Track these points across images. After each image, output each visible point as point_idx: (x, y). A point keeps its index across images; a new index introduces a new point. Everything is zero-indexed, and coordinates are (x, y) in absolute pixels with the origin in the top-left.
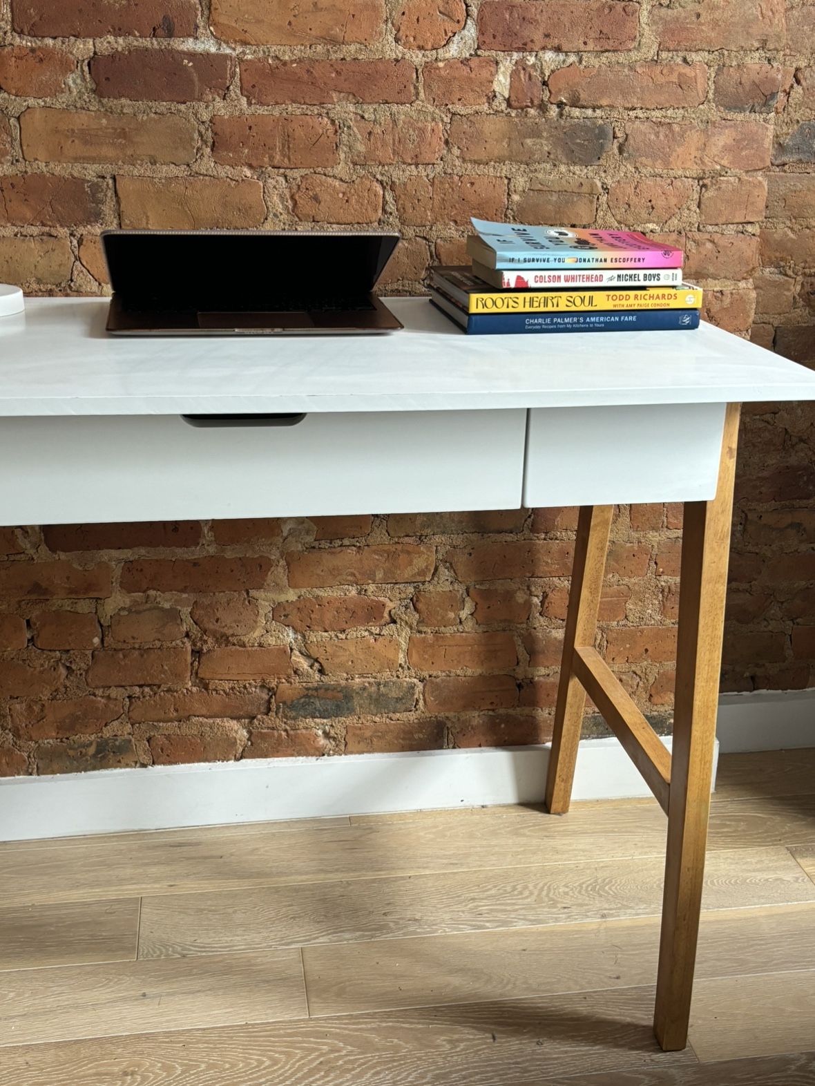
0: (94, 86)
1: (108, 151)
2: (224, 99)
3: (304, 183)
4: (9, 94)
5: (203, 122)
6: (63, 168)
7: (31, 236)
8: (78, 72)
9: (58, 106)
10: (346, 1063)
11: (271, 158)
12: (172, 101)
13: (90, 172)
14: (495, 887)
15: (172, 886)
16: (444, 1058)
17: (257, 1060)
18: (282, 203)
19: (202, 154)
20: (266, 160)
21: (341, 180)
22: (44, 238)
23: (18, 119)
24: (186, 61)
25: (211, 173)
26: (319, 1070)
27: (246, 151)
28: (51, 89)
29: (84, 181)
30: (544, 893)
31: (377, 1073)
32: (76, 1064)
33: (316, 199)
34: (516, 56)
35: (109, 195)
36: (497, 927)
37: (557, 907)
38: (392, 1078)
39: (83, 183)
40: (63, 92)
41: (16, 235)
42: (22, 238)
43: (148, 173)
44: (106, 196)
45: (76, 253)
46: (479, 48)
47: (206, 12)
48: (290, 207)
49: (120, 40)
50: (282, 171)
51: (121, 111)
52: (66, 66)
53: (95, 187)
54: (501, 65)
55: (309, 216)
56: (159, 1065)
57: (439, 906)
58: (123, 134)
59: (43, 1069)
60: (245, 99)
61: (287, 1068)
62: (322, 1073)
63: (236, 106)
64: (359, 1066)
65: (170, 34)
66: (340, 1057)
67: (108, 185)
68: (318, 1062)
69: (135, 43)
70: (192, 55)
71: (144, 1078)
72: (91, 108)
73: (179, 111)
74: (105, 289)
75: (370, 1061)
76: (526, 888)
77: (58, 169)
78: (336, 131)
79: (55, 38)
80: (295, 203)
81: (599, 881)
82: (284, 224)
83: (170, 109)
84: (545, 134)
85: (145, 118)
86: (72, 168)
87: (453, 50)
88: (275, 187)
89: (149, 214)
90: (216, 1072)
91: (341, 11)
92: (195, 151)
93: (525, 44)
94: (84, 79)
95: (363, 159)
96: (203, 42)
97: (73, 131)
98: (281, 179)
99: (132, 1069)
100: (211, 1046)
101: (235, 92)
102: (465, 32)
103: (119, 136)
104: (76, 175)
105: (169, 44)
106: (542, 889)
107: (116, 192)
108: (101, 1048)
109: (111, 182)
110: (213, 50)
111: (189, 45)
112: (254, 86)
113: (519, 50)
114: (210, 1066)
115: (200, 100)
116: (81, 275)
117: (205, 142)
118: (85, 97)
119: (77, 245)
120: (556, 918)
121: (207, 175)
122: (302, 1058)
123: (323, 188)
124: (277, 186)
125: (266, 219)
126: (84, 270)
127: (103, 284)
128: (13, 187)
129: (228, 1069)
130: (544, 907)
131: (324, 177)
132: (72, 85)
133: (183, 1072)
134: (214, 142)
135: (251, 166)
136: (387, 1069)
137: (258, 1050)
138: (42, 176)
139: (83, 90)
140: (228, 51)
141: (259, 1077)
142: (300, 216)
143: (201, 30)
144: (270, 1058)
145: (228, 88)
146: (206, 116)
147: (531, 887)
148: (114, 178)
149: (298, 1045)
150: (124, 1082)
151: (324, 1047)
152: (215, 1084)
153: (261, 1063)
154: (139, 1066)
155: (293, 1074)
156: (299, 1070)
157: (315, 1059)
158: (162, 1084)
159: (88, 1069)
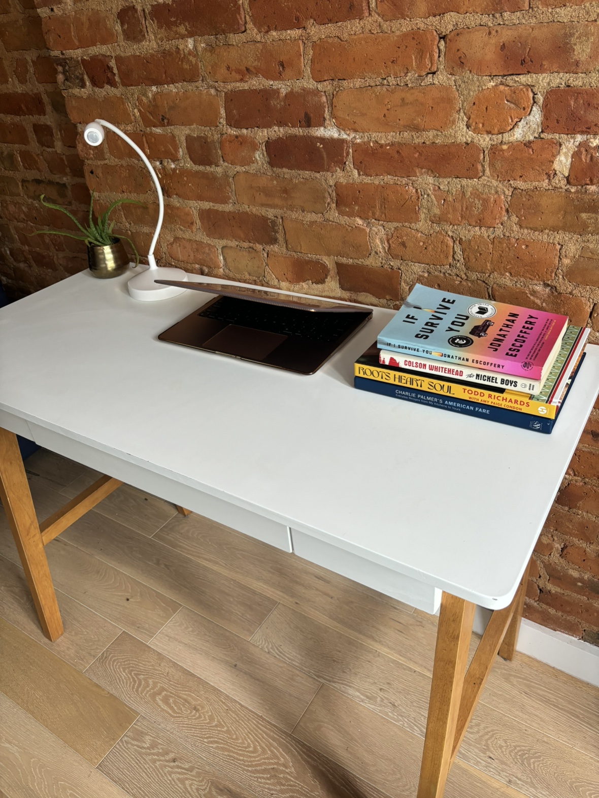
0: (269, 160)
1: (277, 201)
3: (396, 233)
4: (228, 163)
5: (331, 186)
6: (256, 209)
7: (244, 248)
8: (261, 150)
9: (251, 172)
10: (285, 778)
11: (374, 214)
12: (312, 171)
13: (270, 213)
17: (249, 743)
18: (382, 244)
19: (330, 208)
20: (370, 214)
21: (422, 232)
22: (251, 250)
23: (233, 179)
24: (319, 144)
25: (335, 221)
26: (269, 773)
27: (357, 208)
28: (247, 161)
29: (268, 218)
30: (487, 737)
32: (182, 688)
33: (403, 244)
34: (579, 138)
35: (281, 228)
37: (485, 754)
39: (267, 220)
40: (254, 163)
41: (237, 246)
42: (240, 248)
43: (300, 218)
44: (279, 228)
45: (266, 261)
46: (542, 132)
47: (331, 109)
48: (386, 248)
49: (281, 129)
50: (381, 222)
51: (284, 176)
52: (254, 147)
53: (274, 223)
54: (563, 146)
55: (398, 256)
56: (210, 714)
57: (415, 704)
58: (285, 191)
59: (170, 681)
60: (356, 171)
61: (257, 759)
62: (269, 776)
63: (350, 176)
64: (288, 785)
65: (309, 125)
66: (284, 772)
67: (279, 222)
68: (272, 767)
69: (290, 132)
70: (322, 140)
71: (200, 717)
72: (268, 174)
73: (316, 178)
74: (281, 284)
75: (295, 786)
76: (478, 725)
77: (254, 210)
78: (419, 198)
79: (247, 129)
80: (390, 246)
81: (532, 751)
82: (382, 259)
83: (311, 176)
85: (297, 181)
86: (261, 210)
87: (518, 134)
88: (376, 233)
89: (302, 243)
90: (227, 737)
91: (422, 104)
92: (326, 205)
93: (589, 128)
94: (263, 155)
95: (438, 219)
96: (330, 130)
97: (259, 187)
98: (381, 228)
99: (199, 707)
100: (237, 719)
101: (349, 166)
102: (531, 118)
103: (283, 193)
104: (263, 214)
105: (309, 132)
106: (487, 733)
107: (284, 227)
108: (197, 685)
109: (281, 220)
110: (336, 135)
111: (320, 132)
112: (361, 162)
113: (582, 133)
114: (228, 732)
115: (328, 171)
116: (269, 274)
117: (332, 199)
118: (265, 166)
119: (266, 257)
120: (478, 762)
121: (333, 222)
122: (268, 758)
123: (409, 238)
124: (378, 233)
125: (370, 254)
126: (270, 272)
127: (280, 281)
128: (234, 218)
129: (233, 739)
130: (477, 748)
131: (410, 229)
132: (258, 159)
133: (216, 726)
134: (337, 200)
135: (361, 218)
137: (254, 737)
138: (246, 213)
139: (264, 162)
140: (345, 136)
141: (240, 755)
142: (392, 255)
143: (327, 122)
144: (255, 747)
145: (345, 163)
146: (332, 183)
147: (483, 726)
148: (282, 218)
149: (272, 748)
150: (191, 713)
151: (282, 759)
152: (222, 743)
153: (249, 746)
154: (203, 708)
155: (256, 765)
156: (260, 765)
157: (273, 764)
158: (203, 726)
159: (185, 694)
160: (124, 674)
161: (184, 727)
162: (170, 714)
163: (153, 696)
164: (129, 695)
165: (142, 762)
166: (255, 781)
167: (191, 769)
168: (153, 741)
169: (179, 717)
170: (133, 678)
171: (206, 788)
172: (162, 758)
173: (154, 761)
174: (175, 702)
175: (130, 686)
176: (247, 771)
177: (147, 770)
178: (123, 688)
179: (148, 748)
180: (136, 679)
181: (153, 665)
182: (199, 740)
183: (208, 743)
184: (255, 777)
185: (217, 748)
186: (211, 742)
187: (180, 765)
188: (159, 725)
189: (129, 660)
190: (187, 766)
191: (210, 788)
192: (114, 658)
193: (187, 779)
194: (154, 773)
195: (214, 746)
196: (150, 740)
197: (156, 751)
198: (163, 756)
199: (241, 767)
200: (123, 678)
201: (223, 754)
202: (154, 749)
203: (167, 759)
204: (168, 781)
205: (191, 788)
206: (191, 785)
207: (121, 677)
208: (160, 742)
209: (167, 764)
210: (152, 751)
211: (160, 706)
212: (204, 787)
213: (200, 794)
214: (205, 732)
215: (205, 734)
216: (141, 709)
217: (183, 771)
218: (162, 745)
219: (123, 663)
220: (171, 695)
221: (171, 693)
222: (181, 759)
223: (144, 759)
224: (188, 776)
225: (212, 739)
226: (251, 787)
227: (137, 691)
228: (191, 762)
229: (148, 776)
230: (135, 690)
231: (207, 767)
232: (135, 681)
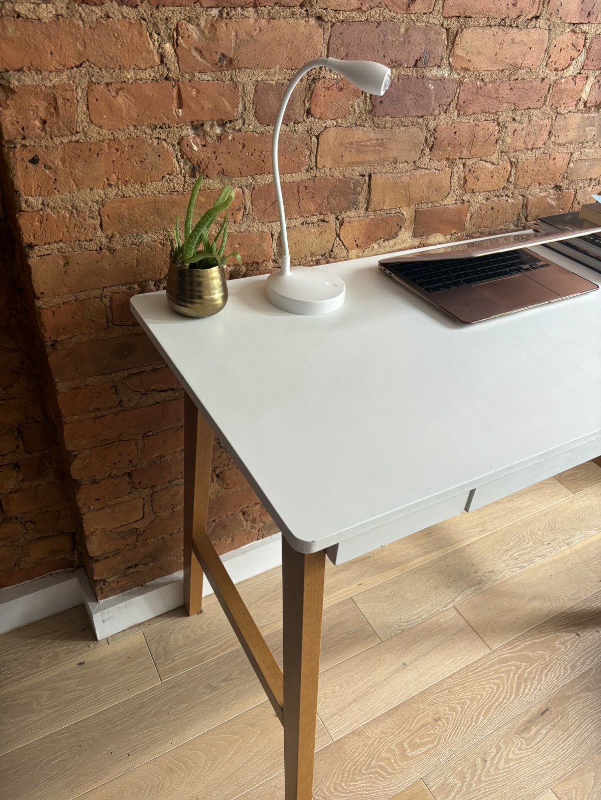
0: (371, 108)
1: (370, 157)
2: (445, 112)
3: (473, 168)
4: (315, 118)
5: (430, 131)
6: (340, 171)
7: (313, 223)
8: (362, 97)
9: (346, 125)
10: (529, 674)
11: (461, 153)
12: (416, 116)
13: (356, 172)
14: (511, 540)
15: (360, 585)
16: (567, 655)
17: (490, 687)
18: (459, 182)
19: (424, 154)
20: (458, 154)
21: (493, 163)
22: (320, 223)
23: (318, 137)
24: (430, 85)
25: (426, 167)
26: (521, 683)
27: (450, 149)
28: (343, 112)
29: (351, 179)
30: (534, 537)
31: (546, 676)
32: (408, 723)
33: (477, 178)
34: (597, 73)
35: (365, 188)
36: (529, 565)
37: (545, 545)
38: (555, 676)
39: (350, 181)
40: (350, 114)
41: (303, 224)
42: (306, 225)
43: (391, 171)
44: (363, 189)
45: (338, 232)
46: (583, 68)
47: (450, 47)
48: (463, 184)
49: (394, 70)
50: (464, 161)
51: (384, 126)
53: (357, 183)
54: (589, 79)
55: (471, 189)
56: (447, 708)
57: (496, 559)
58: (382, 143)
59: (393, 733)
60: (457, 112)
61: (506, 687)
62: (524, 685)
63: (451, 117)
64: (536, 673)
65: (425, 65)
66: (523, 672)
67: (365, 181)
68: (516, 678)
69: (403, 73)
70: (435, 80)
71: (447, 719)
72: (366, 125)
73: (418, 123)
74: (350, 254)
75: (537, 669)
76: (524, 536)
77: (337, 172)
78: (499, 131)
80: (466, 181)
81: (551, 522)
82: (457, 196)
83: (413, 122)
84: (596, 124)
85: (397, 130)
86: (345, 171)
87: (571, 70)
89: (386, 199)
90: (477, 703)
91: (525, 44)
92: (421, 152)
94: (365, 102)
95: (507, 148)
96: (442, 70)
97: (352, 143)
98: (462, 167)
99: (436, 716)
100: (462, 686)
101: (453, 107)
102: (580, 58)
103: (379, 145)
104: (347, 175)
105: (423, 72)
106: (531, 535)
107: (369, 186)
108: (412, 708)
109: (367, 178)
110: (447, 75)
111: (434, 72)
112: (465, 102)
114: (472, 700)
115: (432, 115)
116: (338, 246)
117: (428, 145)
118: (363, 117)
119: (339, 226)
120: (550, 552)
122: (508, 678)
123: (482, 170)
124: (459, 172)
125: (449, 194)
126: (341, 243)
127: (349, 251)
128: (306, 189)
129: (481, 699)
130: (539, 546)
131: (485, 163)
132: (356, 108)
133: (462, 708)
134: (433, 145)
136: (549, 671)
137: (485, 681)
138: (325, 178)
139: (363, 111)
140: (455, 76)
141: (498, 698)
142: (466, 190)
143: (444, 61)
144: (494, 684)
145: (450, 104)
146: (432, 126)
147: (525, 534)
148: (370, 176)
149: (500, 671)
150: (440, 726)
151: (512, 668)
152: (482, 710)
153: (492, 688)
154: (438, 712)
155: (511, 690)
156: (512, 687)
157: (514, 677)
158: (458, 720)
159: (416, 724)
160: (360, 782)
161: (452, 738)
162: (433, 748)
163: (404, 757)
164: (392, 785)
165: (477, 794)
166: (525, 698)
167: (499, 748)
168: (456, 775)
169: (440, 739)
170: (370, 773)
171: (521, 741)
172: (479, 772)
173: (480, 781)
174: (421, 737)
175: (379, 780)
176: (514, 699)
177: (487, 792)
178: (379, 789)
179: (463, 783)
180: (373, 770)
181: (365, 746)
182: (471, 730)
183: (477, 722)
184: (522, 696)
185: (485, 716)
186: (477, 719)
187: (491, 757)
188: (440, 763)
189: (344, 770)
190: (494, 751)
191: (522, 738)
192: (332, 788)
193: (507, 755)
194: (492, 785)
195: (482, 718)
196: (454, 778)
197: (468, 776)
198: (476, 770)
199: (510, 703)
200: (365, 785)
201: (493, 714)
202: (467, 778)
203: (481, 767)
204: (505, 774)
205: (517, 754)
206: (514, 753)
207: (363, 787)
208: (461, 768)
209: (486, 769)
210: (468, 779)
211: (419, 755)
212: (520, 743)
213: (525, 749)
214: (465, 721)
215: (468, 721)
216: (415, 776)
217: (498, 755)
218: (464, 767)
219: (345, 779)
220: (411, 738)
221: (408, 738)
222: (485, 754)
223: (474, 791)
224: (505, 753)
225: (475, 717)
226: (530, 703)
227: (389, 774)
228: (491, 745)
229: (493, 793)
230: (387, 776)
231: (502, 732)
232: (376, 773)
